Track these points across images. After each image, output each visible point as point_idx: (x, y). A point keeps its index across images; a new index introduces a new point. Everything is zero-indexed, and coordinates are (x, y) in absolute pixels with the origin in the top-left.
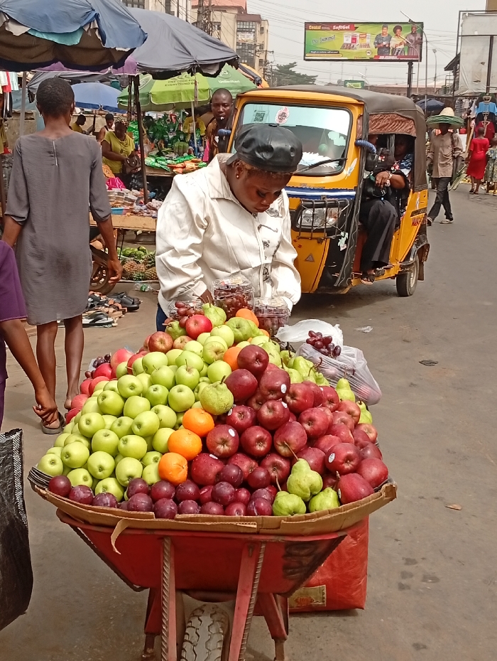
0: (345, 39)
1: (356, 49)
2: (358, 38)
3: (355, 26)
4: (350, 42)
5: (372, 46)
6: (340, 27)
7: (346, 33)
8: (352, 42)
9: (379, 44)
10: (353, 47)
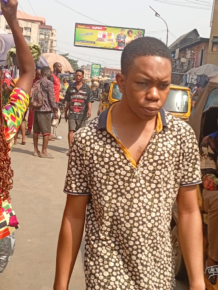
0: (99, 35)
1: (105, 41)
2: (107, 35)
3: (105, 28)
4: (101, 37)
5: (115, 41)
6: (96, 28)
7: (100, 32)
8: (103, 37)
9: (118, 40)
10: (103, 40)
